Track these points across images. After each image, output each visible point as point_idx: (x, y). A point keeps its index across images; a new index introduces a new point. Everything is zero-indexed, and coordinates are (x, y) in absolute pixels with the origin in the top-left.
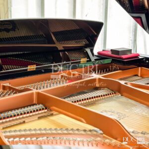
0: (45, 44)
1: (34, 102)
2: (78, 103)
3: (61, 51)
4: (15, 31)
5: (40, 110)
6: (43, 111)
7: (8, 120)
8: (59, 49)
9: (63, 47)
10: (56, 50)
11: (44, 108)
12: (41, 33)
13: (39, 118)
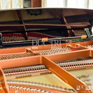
0: (59, 24)
1: (40, 63)
2: (64, 68)
3: (69, 29)
4: (41, 15)
5: (42, 69)
6: (44, 70)
7: (19, 73)
8: (68, 28)
9: (71, 27)
10: (65, 29)
11: (45, 68)
12: (58, 17)
13: (41, 74)
